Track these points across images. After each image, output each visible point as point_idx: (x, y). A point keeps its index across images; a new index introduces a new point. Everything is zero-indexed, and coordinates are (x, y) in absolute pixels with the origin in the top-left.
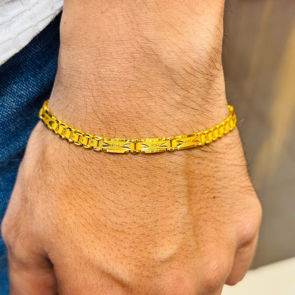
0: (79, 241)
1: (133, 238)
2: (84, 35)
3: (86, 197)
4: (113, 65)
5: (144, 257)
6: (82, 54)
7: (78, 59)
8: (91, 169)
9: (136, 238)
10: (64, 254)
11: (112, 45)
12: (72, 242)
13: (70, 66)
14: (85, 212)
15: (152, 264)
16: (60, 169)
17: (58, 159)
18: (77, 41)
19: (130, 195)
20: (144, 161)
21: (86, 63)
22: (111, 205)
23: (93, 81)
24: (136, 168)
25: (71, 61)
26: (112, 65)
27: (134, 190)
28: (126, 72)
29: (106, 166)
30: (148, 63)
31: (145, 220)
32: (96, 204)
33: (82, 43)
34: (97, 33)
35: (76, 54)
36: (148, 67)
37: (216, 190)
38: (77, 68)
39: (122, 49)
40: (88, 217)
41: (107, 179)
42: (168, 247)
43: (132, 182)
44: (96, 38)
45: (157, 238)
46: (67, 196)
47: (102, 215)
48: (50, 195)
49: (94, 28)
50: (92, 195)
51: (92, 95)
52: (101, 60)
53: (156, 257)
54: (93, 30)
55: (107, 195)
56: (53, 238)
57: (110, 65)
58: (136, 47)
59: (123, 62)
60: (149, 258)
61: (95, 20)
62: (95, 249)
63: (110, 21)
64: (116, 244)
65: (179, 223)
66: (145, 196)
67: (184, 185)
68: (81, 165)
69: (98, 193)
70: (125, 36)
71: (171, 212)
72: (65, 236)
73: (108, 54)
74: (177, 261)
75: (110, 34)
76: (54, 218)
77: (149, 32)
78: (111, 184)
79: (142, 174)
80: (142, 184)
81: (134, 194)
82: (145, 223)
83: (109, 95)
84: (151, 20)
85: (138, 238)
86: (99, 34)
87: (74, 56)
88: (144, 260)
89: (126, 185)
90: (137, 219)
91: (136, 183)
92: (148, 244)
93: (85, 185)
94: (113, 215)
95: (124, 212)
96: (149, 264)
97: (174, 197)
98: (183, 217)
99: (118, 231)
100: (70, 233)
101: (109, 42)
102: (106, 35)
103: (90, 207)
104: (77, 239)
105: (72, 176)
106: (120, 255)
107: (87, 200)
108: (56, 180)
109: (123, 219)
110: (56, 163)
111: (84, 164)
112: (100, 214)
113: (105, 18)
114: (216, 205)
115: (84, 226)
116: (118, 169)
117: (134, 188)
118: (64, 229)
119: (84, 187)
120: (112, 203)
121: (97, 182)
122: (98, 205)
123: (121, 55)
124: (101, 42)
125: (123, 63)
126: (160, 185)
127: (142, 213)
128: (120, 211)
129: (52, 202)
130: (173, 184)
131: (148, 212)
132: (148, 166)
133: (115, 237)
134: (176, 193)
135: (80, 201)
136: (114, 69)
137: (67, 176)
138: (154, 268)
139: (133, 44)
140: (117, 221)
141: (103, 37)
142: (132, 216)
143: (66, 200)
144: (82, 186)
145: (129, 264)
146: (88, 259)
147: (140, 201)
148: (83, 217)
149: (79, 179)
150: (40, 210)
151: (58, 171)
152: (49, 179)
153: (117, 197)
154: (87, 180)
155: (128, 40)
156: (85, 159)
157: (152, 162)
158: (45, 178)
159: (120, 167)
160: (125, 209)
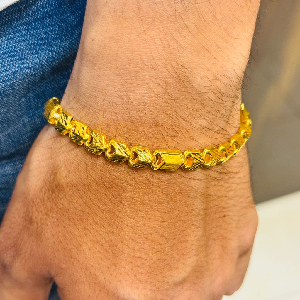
0: (95, 267)
1: (150, 263)
2: (114, 55)
3: (103, 222)
4: (145, 90)
5: (159, 281)
6: (110, 76)
7: (104, 80)
11: (145, 69)
12: (87, 268)
14: (102, 239)
16: (74, 193)
17: (72, 182)
18: (106, 61)
19: (150, 220)
21: (113, 85)
22: (129, 231)
23: (120, 105)
24: (157, 194)
25: (95, 81)
26: (143, 89)
27: (154, 216)
28: (157, 98)
29: (126, 192)
30: (180, 88)
31: (162, 245)
32: (114, 230)
33: (111, 64)
34: (130, 55)
36: (179, 92)
37: (226, 209)
38: (102, 89)
39: (156, 74)
40: (104, 243)
42: (182, 270)
43: (152, 208)
45: (172, 262)
46: (82, 221)
49: (126, 50)
50: (110, 221)
51: (116, 119)
52: (131, 83)
53: (170, 280)
54: (126, 51)
55: (126, 221)
57: (141, 90)
58: (170, 72)
59: (155, 87)
60: (163, 282)
62: (111, 275)
63: (146, 43)
64: (132, 269)
65: (194, 245)
66: (164, 222)
67: (201, 209)
68: (100, 190)
70: (160, 60)
71: (187, 236)
73: (140, 78)
75: (144, 58)
76: (67, 243)
77: (184, 56)
78: (131, 210)
79: (162, 200)
80: (162, 210)
81: (153, 220)
82: (162, 248)
84: (189, 44)
85: (154, 263)
86: (133, 56)
87: (99, 76)
88: (159, 284)
89: (146, 211)
90: (154, 245)
91: (157, 209)
92: (164, 268)
93: (102, 211)
94: (131, 241)
95: (143, 238)
96: (163, 287)
97: (191, 220)
98: (197, 240)
100: (85, 259)
101: (143, 66)
103: (107, 233)
104: (92, 266)
105: (89, 201)
106: (136, 280)
107: (104, 225)
108: (70, 204)
109: (141, 244)
111: (103, 189)
112: (118, 240)
115: (100, 253)
117: (154, 214)
118: (78, 254)
119: (102, 213)
120: (131, 229)
121: (116, 208)
122: (115, 232)
123: (154, 80)
124: (133, 65)
125: (155, 89)
126: (179, 209)
127: (160, 238)
128: (138, 237)
129: (65, 226)
130: (191, 208)
131: (166, 237)
132: (170, 192)
133: (132, 263)
134: (193, 216)
135: (97, 227)
136: (144, 94)
137: (82, 200)
138: (168, 290)
139: (167, 69)
140: (134, 247)
141: (136, 60)
142: (150, 242)
143: (81, 225)
144: (100, 211)
145: (144, 288)
146: (103, 286)
147: (159, 226)
148: (99, 243)
149: (97, 204)
150: (49, 234)
151: (72, 194)
152: (62, 202)
153: (136, 223)
154: (105, 205)
155: (163, 64)
156: (104, 185)
157: (174, 187)
158: (56, 200)
159: (142, 193)
160: (144, 235)
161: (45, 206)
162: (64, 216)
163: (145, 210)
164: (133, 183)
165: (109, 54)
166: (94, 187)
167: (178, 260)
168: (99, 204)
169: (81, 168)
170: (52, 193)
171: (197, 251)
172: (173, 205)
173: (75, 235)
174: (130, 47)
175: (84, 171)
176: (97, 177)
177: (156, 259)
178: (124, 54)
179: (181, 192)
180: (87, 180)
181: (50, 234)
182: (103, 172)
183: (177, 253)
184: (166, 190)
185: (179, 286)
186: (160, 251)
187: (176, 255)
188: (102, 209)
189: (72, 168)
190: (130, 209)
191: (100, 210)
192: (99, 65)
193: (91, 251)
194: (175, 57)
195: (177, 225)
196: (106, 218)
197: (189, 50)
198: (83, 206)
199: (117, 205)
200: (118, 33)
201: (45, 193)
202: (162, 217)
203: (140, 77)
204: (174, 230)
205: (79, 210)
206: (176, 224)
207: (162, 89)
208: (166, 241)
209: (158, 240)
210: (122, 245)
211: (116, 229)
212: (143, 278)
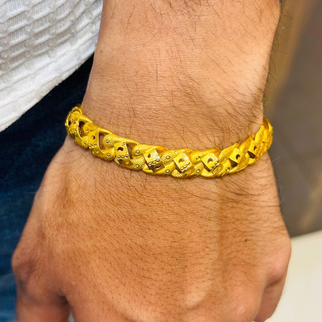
0: (103, 286)
1: (160, 285)
2: (122, 67)
3: (112, 240)
4: (151, 103)
5: (170, 304)
6: (117, 87)
7: (112, 92)
8: (118, 211)
9: (163, 285)
10: (86, 298)
11: (151, 81)
12: (95, 286)
13: (101, 98)
14: (111, 256)
15: (178, 312)
16: (84, 208)
17: (82, 197)
18: (113, 73)
19: (159, 240)
20: (176, 205)
21: (120, 98)
22: (138, 250)
23: (127, 118)
24: (167, 213)
25: (104, 94)
26: (149, 102)
27: (164, 235)
29: (135, 209)
31: (173, 266)
32: (122, 248)
33: (119, 76)
34: (137, 66)
35: (111, 87)
36: (188, 107)
37: (248, 233)
38: (110, 102)
39: (162, 86)
40: (113, 261)
41: (135, 222)
42: (195, 294)
43: (162, 227)
44: (135, 72)
45: (184, 285)
46: (91, 238)
47: (128, 259)
48: (72, 234)
49: (133, 61)
50: (118, 238)
52: (138, 96)
53: (182, 304)
54: (132, 62)
55: (134, 239)
56: (73, 280)
57: (147, 103)
58: (178, 85)
59: (162, 100)
60: (175, 305)
61: (136, 52)
62: (120, 294)
63: (153, 55)
64: (141, 290)
65: (209, 269)
66: (175, 242)
67: (216, 231)
68: (108, 206)
69: (124, 236)
70: (167, 72)
71: (200, 258)
72: (87, 279)
73: (146, 91)
74: (205, 307)
75: (150, 69)
77: (192, 69)
78: (140, 228)
79: (172, 219)
80: (172, 229)
81: (163, 239)
82: (173, 270)
83: (144, 134)
84: (197, 57)
85: (165, 285)
86: (139, 68)
87: (107, 88)
88: (170, 307)
89: (156, 230)
90: (165, 265)
91: (167, 228)
92: (175, 291)
93: (111, 228)
94: (140, 260)
95: (152, 258)
96: (175, 311)
97: (204, 242)
98: (212, 263)
99: (144, 277)
100: (93, 277)
101: (149, 78)
102: (146, 70)
103: (116, 251)
104: (101, 284)
105: (98, 217)
106: (146, 302)
107: (113, 243)
108: (79, 220)
109: (150, 264)
110: (80, 201)
111: (111, 205)
112: (126, 259)
113: (147, 51)
114: (247, 248)
115: (109, 271)
116: (148, 213)
117: (164, 233)
118: (87, 272)
119: (110, 230)
120: (140, 248)
121: (125, 225)
122: (124, 250)
123: (160, 92)
124: (139, 76)
125: (162, 102)
126: (191, 230)
127: (170, 259)
128: (147, 256)
130: (205, 230)
131: (177, 258)
132: (180, 211)
133: (141, 283)
134: (207, 238)
135: (106, 243)
136: (151, 107)
137: (91, 216)
139: (174, 82)
140: (143, 267)
141: (143, 72)
142: (160, 262)
143: (90, 242)
144: (108, 228)
145: (154, 311)
146: (112, 305)
147: (169, 246)
148: (108, 261)
149: (105, 221)
151: (82, 210)
152: (72, 218)
153: (145, 242)
154: (113, 222)
156: (112, 201)
157: (184, 207)
158: (66, 216)
159: (150, 211)
160: (153, 254)
162: (74, 232)
163: (154, 228)
165: (116, 66)
166: (103, 203)
167: (191, 283)
168: (108, 221)
169: (90, 183)
170: (64, 208)
171: (213, 275)
172: (184, 225)
173: (84, 251)
174: (136, 58)
175: (93, 186)
176: (106, 193)
177: (166, 281)
178: (131, 66)
179: (193, 211)
182: (111, 188)
183: (190, 275)
184: (176, 208)
185: (192, 311)
186: (171, 273)
187: (189, 278)
188: (110, 226)
189: (83, 183)
192: (108, 77)
193: (99, 269)
194: (182, 69)
195: (189, 246)
197: (198, 63)
198: (92, 222)
199: (125, 222)
200: (125, 44)
201: (57, 208)
202: (172, 237)
203: (146, 89)
204: (186, 252)
205: (88, 226)
207: (169, 102)
208: (177, 262)
209: (168, 261)
210: (130, 264)
211: (125, 247)
212: (152, 299)
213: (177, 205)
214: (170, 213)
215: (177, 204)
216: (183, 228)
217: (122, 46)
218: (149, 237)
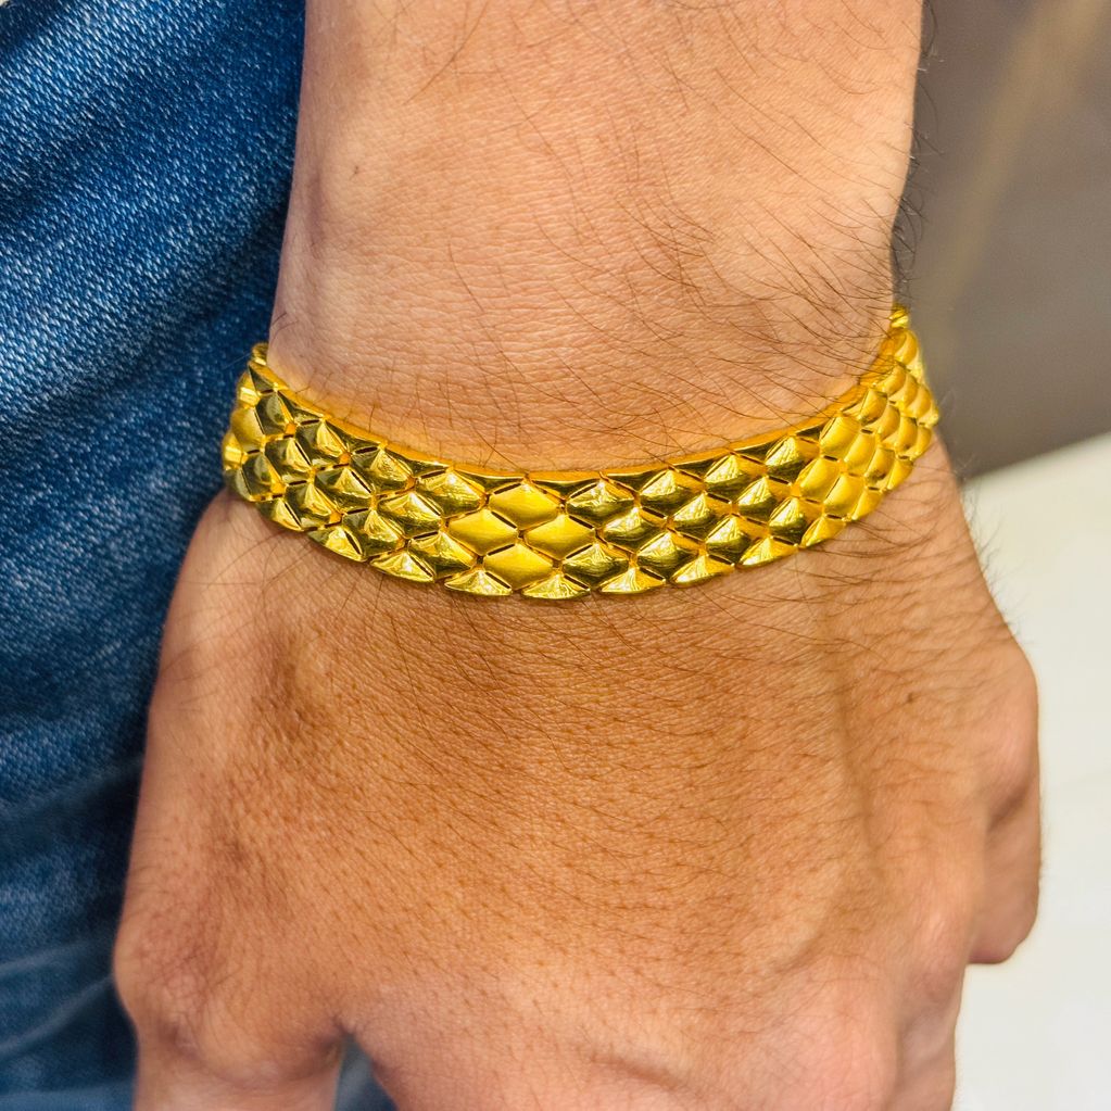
0: (493, 972)
1: (679, 919)
3: (492, 811)
8: (495, 711)
9: (689, 917)
14: (499, 867)
15: (750, 990)
16: (369, 725)
18: (409, 238)
19: (650, 772)
20: (684, 644)
22: (587, 823)
27: (663, 754)
29: (550, 689)
31: (710, 848)
32: (532, 830)
35: (404, 289)
37: (912, 673)
40: (509, 883)
41: (559, 734)
43: (650, 727)
45: (755, 899)
46: (417, 820)
47: (559, 863)
50: (513, 800)
55: (567, 789)
58: (641, 246)
62: (556, 986)
64: (622, 951)
66: (703, 766)
68: (455, 700)
69: (531, 788)
76: (381, 908)
79: (680, 692)
80: (686, 727)
81: (663, 768)
82: (712, 858)
85: (696, 915)
88: (726, 983)
89: (632, 743)
90: (683, 853)
91: (667, 729)
92: (731, 926)
93: (480, 770)
94: (601, 855)
95: (638, 837)
96: (742, 990)
100: (456, 951)
103: (512, 845)
105: (426, 744)
106: (645, 986)
107: (497, 820)
108: (361, 769)
109: (635, 860)
111: (466, 695)
112: (553, 863)
114: (916, 722)
115: (503, 917)
116: (598, 693)
117: (660, 747)
118: (427, 939)
119: (479, 779)
120: (591, 815)
122: (539, 833)
126: (745, 713)
127: (698, 825)
128: (620, 835)
129: (361, 849)
130: (788, 700)
131: (719, 818)
133: (617, 929)
134: (801, 727)
135: (472, 828)
136: (560, 338)
137: (403, 746)
138: (760, 997)
139: (629, 238)
140: (615, 875)
142: (666, 845)
144: (472, 774)
145: (677, 1009)
146: (536, 1028)
147: (686, 786)
148: (493, 884)
149: (456, 751)
150: (312, 885)
151: (363, 732)
152: (332, 768)
153: (604, 790)
154: (484, 749)
155: (612, 223)
156: (466, 678)
157: (712, 642)
158: (310, 763)
159: (604, 684)
160: (639, 825)
161: (276, 791)
162: (350, 815)
163: (628, 739)
164: (567, 655)
165: (418, 213)
166: (434, 693)
167: (774, 887)
168: (464, 750)
170: (291, 739)
171: (838, 842)
172: (720, 704)
174: (491, 179)
175: (388, 642)
176: (439, 658)
177: (698, 900)
179: (741, 651)
180: (405, 671)
181: (316, 886)
182: (455, 636)
183: (767, 862)
185: (795, 976)
186: (706, 871)
187: (765, 873)
188: (477, 765)
189: (346, 640)
190: (574, 747)
191: (473, 770)
192: (389, 257)
195: (749, 768)
196: (498, 792)
198: (410, 766)
199: (525, 740)
201: (266, 744)
202: (690, 752)
203: (539, 282)
204: (742, 788)
205: (400, 784)
206: (744, 764)
208: (719, 831)
209: (692, 834)
210: (570, 874)
211: (541, 824)
212: (665, 973)
213: (688, 643)
214: (669, 676)
215: (687, 640)
216: (719, 714)
217: (434, 141)
218: (614, 773)
